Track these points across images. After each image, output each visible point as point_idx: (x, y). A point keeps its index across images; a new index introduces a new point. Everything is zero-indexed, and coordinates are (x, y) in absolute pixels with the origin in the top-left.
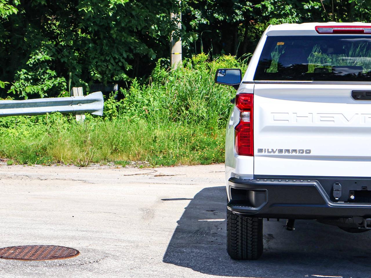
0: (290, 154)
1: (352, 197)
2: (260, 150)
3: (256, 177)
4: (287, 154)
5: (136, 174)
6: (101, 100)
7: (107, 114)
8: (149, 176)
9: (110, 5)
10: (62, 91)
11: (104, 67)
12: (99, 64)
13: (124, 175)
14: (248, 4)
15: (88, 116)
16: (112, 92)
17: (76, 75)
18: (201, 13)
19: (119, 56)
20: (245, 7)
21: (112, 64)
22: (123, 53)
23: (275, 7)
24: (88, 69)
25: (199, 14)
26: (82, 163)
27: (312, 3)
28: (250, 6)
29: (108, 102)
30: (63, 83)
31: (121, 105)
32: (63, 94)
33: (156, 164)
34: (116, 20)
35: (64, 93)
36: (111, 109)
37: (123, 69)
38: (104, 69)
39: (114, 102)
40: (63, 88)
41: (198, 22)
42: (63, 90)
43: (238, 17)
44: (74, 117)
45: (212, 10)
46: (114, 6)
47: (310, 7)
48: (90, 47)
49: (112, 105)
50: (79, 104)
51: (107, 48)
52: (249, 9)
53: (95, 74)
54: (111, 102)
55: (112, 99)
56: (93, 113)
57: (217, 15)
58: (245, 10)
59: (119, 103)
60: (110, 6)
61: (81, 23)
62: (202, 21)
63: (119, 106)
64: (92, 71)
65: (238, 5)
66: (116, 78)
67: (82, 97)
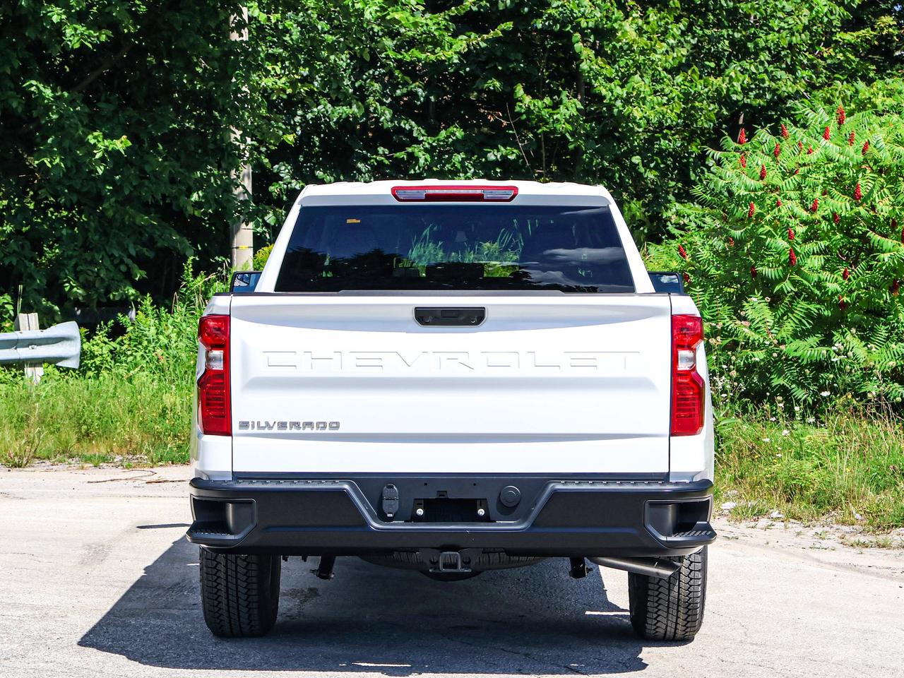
0: (301, 431)
1: (420, 512)
2: (244, 425)
3: (238, 476)
4: (294, 431)
5: (111, 480)
6: (75, 337)
7: (92, 365)
8: (137, 483)
9: (95, 151)
10: (5, 321)
11: (91, 273)
12: (80, 268)
13: (89, 482)
14: (381, 152)
15: (51, 369)
16: (102, 322)
17: (35, 290)
18: (291, 169)
19: (120, 253)
20: (374, 156)
21: (107, 269)
22: (128, 245)
23: (432, 157)
24: (58, 278)
25: (287, 171)
26: (16, 460)
27: (502, 149)
28: (384, 155)
29: (94, 343)
30: (6, 306)
31: (118, 346)
32: (7, 327)
33: (161, 460)
34: (113, 183)
35: (8, 325)
36: (100, 355)
37: (128, 276)
38: (91, 279)
39: (105, 343)
40: (6, 316)
41: (285, 186)
42: (6, 319)
43: (362, 177)
44: (21, 371)
45: (313, 163)
46: (103, 155)
47: (499, 157)
48: (63, 235)
49: (102, 348)
50: (30, 347)
51: (97, 237)
52: (382, 160)
53: (72, 287)
54: (99, 342)
55: (101, 336)
56: (59, 364)
57: (322, 173)
58: (376, 164)
59: (114, 344)
60: (96, 154)
61: (43, 188)
62: (293, 185)
63: (116, 349)
64: (66, 282)
65: (363, 153)
66: (114, 295)
67: (36, 333)
